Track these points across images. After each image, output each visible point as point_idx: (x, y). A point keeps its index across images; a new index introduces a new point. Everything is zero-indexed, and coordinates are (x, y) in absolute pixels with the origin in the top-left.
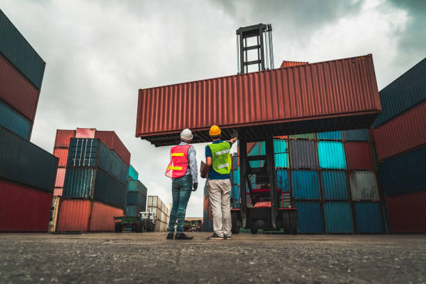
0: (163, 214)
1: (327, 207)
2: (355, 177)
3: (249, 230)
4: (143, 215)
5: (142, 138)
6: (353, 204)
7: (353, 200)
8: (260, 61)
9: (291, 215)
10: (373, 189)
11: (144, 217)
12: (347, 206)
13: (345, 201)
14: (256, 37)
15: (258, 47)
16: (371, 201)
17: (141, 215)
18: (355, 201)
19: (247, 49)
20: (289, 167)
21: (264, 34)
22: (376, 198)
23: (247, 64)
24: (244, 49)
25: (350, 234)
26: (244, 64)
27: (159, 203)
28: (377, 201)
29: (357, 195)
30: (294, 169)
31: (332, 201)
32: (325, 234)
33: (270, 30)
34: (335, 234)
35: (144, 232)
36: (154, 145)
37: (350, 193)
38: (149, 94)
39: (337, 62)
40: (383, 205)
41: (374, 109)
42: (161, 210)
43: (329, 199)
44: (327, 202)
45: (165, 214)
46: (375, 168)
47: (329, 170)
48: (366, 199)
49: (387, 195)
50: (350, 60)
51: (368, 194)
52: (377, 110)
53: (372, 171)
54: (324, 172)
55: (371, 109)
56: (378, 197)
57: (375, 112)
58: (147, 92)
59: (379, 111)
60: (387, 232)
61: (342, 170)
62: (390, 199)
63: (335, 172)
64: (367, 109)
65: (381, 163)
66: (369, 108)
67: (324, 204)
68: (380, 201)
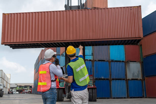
0: (5, 82)
1: (113, 83)
2: (130, 66)
5: (5, 45)
6: (127, 81)
7: (128, 79)
9: (93, 91)
10: (138, 72)
12: (124, 83)
13: (123, 79)
16: (137, 79)
18: (129, 79)
20: (92, 59)
22: (140, 77)
25: (125, 98)
27: (3, 74)
28: (140, 80)
29: (130, 76)
30: (95, 61)
31: (116, 79)
32: (111, 98)
34: (117, 98)
36: (12, 48)
37: (126, 75)
38: (10, 17)
39: (123, 8)
40: (143, 81)
41: (140, 37)
42: (4, 80)
43: (114, 78)
44: (113, 80)
45: (6, 82)
46: (141, 61)
47: (115, 61)
48: (135, 78)
49: (146, 76)
50: (129, 8)
51: (136, 75)
52: (141, 38)
53: (139, 62)
54: (112, 62)
55: (138, 37)
56: (141, 77)
57: (140, 39)
58: (8, 16)
59: (142, 38)
60: (145, 96)
61: (123, 61)
62: (147, 79)
63: (118, 62)
64: (136, 37)
65: (144, 58)
66: (137, 36)
67: (111, 81)
68: (142, 79)
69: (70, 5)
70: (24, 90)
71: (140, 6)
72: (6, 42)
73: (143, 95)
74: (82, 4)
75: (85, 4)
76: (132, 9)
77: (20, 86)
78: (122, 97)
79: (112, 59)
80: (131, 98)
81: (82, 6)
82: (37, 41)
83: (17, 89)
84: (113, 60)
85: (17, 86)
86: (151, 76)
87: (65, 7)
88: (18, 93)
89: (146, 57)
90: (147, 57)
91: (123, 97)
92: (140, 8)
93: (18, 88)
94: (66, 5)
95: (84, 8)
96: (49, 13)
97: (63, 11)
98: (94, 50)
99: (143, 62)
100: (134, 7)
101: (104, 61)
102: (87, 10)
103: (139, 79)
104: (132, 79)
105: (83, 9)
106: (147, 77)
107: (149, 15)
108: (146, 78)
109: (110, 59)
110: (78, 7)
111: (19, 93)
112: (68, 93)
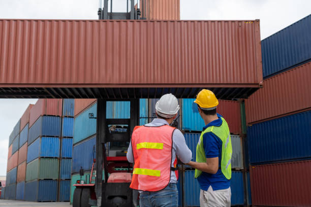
1: (187, 176)
16: (234, 169)
28: (241, 170)
39: (223, 23)
40: (246, 174)
41: (256, 83)
44: (187, 171)
46: (243, 133)
47: (192, 132)
49: (251, 164)
50: (237, 23)
52: (258, 84)
53: (238, 135)
54: (186, 133)
55: (253, 82)
56: (242, 166)
57: (256, 86)
59: (261, 86)
62: (254, 169)
64: (249, 82)
65: (249, 127)
66: (251, 81)
67: (184, 173)
68: (244, 169)
69: (109, 11)
71: (258, 21)
73: (245, 200)
74: (136, 9)
75: (141, 11)
76: (241, 24)
79: (187, 127)
81: (136, 14)
82: (39, 82)
84: (189, 129)
86: (262, 163)
87: (98, 14)
89: (253, 125)
90: (256, 124)
92: (257, 25)
94: (100, 9)
95: (139, 18)
98: (150, 108)
99: (246, 136)
100: (246, 21)
102: (144, 21)
103: (238, 169)
105: (137, 19)
106: (253, 164)
108: (252, 168)
109: (183, 127)
110: (128, 16)
112: (101, 198)
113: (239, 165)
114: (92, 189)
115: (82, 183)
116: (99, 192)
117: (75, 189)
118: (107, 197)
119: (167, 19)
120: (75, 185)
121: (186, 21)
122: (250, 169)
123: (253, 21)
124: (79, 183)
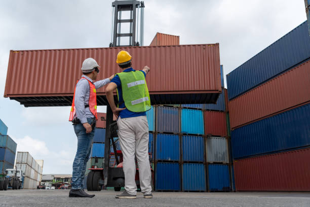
0: (33, 172)
1: (185, 168)
2: (211, 142)
3: (113, 188)
4: (10, 172)
5: (11, 98)
6: (207, 165)
7: (207, 162)
8: (132, 35)
10: (224, 154)
11: (10, 174)
12: (202, 168)
13: (201, 163)
14: (130, 11)
15: (131, 21)
16: (222, 163)
17: (7, 172)
18: (209, 163)
19: (120, 21)
20: (154, 131)
21: (137, 9)
22: (227, 161)
23: (120, 35)
24: (118, 21)
25: (202, 192)
26: (117, 35)
28: (227, 164)
29: (210, 158)
30: (158, 133)
31: (190, 162)
32: (181, 191)
33: (143, 6)
34: (190, 191)
35: (9, 189)
36: (23, 105)
37: (205, 156)
38: (21, 56)
40: (231, 167)
41: (216, 89)
42: (31, 167)
43: (187, 160)
44: (185, 164)
45: (35, 171)
47: (189, 135)
48: (218, 161)
49: (234, 158)
50: (202, 46)
51: (220, 157)
53: (225, 137)
54: (184, 136)
55: (214, 89)
58: (19, 54)
60: (233, 190)
61: (200, 135)
62: (237, 162)
63: (194, 137)
64: (211, 89)
65: (232, 131)
67: (182, 165)
68: (229, 163)
70: (63, 184)
71: (217, 45)
72: (11, 93)
73: (230, 187)
76: (205, 47)
77: (58, 179)
78: (198, 190)
79: (184, 130)
80: (212, 191)
83: (54, 183)
84: (186, 132)
85: (54, 178)
88: (53, 188)
89: (235, 129)
91: (201, 190)
92: (217, 47)
93: (56, 181)
96: (86, 51)
97: (106, 49)
99: (230, 138)
101: (172, 133)
103: (225, 163)
104: (214, 163)
106: (236, 159)
107: (240, 66)
108: (235, 162)
109: (182, 131)
111: (55, 189)
112: (107, 178)
113: (226, 160)
114: (101, 171)
115: (96, 168)
116: (106, 174)
117: (90, 172)
118: (112, 178)
119: (170, 45)
120: (89, 168)
121: (184, 46)
122: (234, 163)
123: (214, 45)
124: (93, 168)
